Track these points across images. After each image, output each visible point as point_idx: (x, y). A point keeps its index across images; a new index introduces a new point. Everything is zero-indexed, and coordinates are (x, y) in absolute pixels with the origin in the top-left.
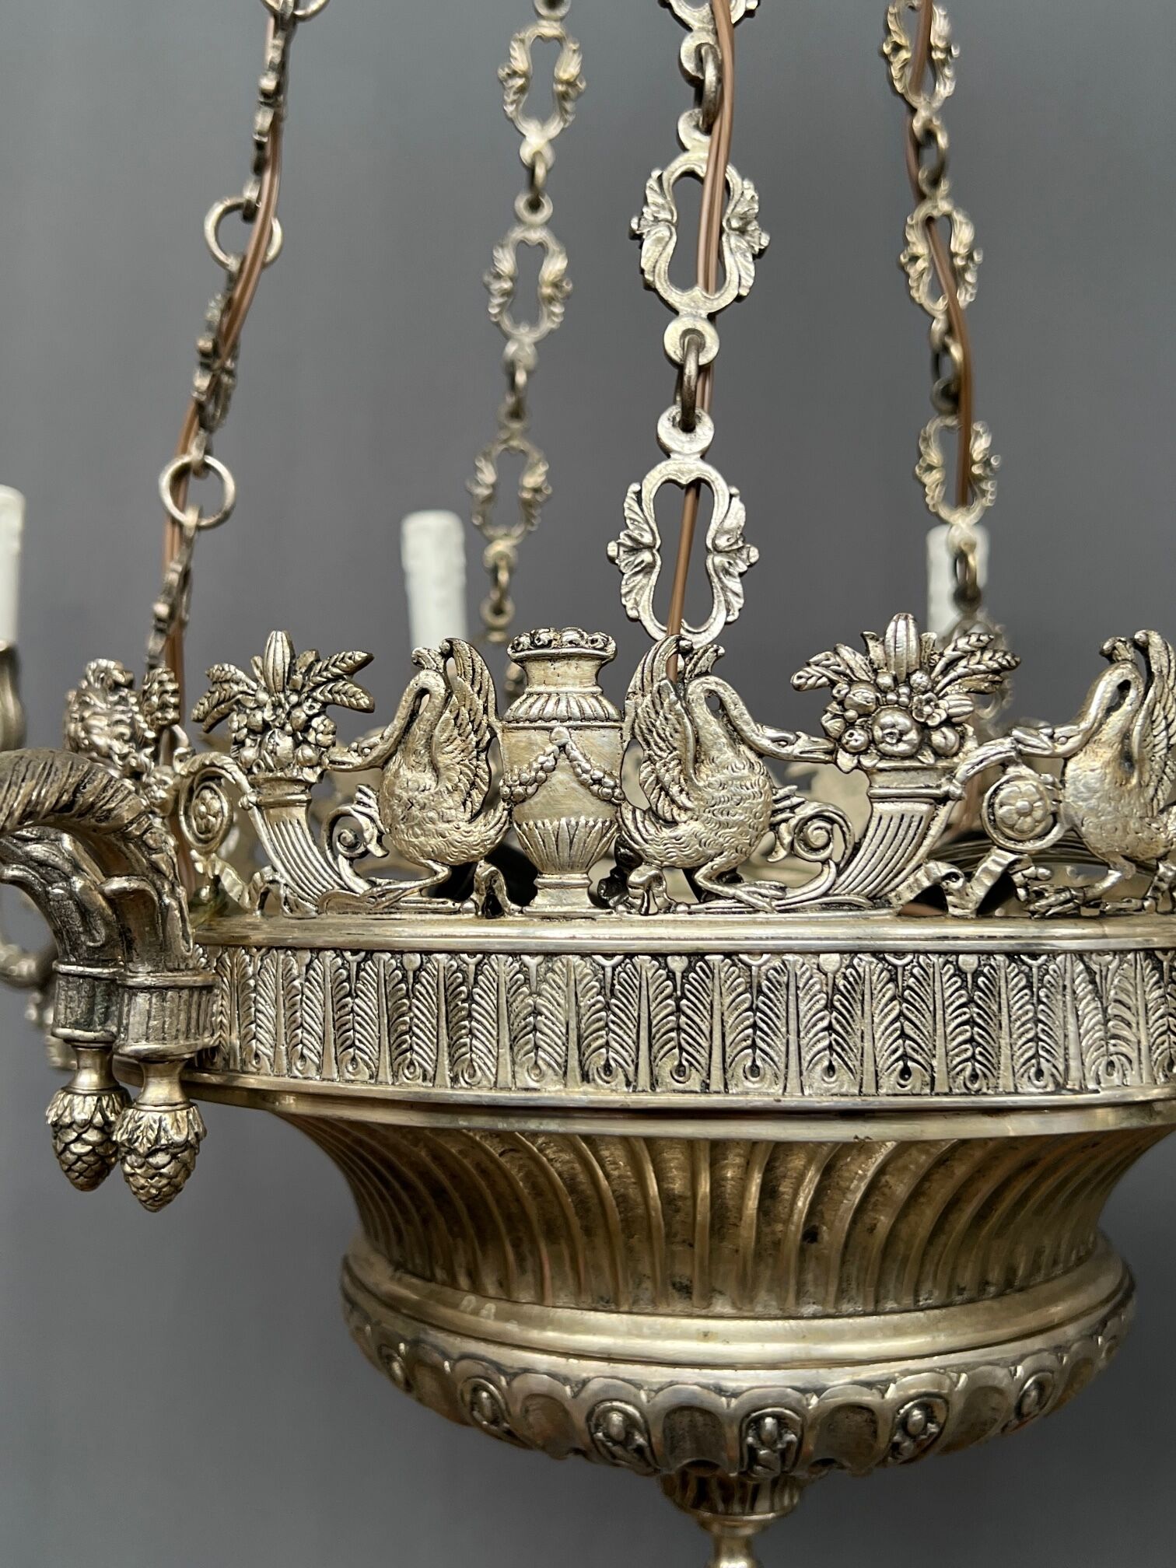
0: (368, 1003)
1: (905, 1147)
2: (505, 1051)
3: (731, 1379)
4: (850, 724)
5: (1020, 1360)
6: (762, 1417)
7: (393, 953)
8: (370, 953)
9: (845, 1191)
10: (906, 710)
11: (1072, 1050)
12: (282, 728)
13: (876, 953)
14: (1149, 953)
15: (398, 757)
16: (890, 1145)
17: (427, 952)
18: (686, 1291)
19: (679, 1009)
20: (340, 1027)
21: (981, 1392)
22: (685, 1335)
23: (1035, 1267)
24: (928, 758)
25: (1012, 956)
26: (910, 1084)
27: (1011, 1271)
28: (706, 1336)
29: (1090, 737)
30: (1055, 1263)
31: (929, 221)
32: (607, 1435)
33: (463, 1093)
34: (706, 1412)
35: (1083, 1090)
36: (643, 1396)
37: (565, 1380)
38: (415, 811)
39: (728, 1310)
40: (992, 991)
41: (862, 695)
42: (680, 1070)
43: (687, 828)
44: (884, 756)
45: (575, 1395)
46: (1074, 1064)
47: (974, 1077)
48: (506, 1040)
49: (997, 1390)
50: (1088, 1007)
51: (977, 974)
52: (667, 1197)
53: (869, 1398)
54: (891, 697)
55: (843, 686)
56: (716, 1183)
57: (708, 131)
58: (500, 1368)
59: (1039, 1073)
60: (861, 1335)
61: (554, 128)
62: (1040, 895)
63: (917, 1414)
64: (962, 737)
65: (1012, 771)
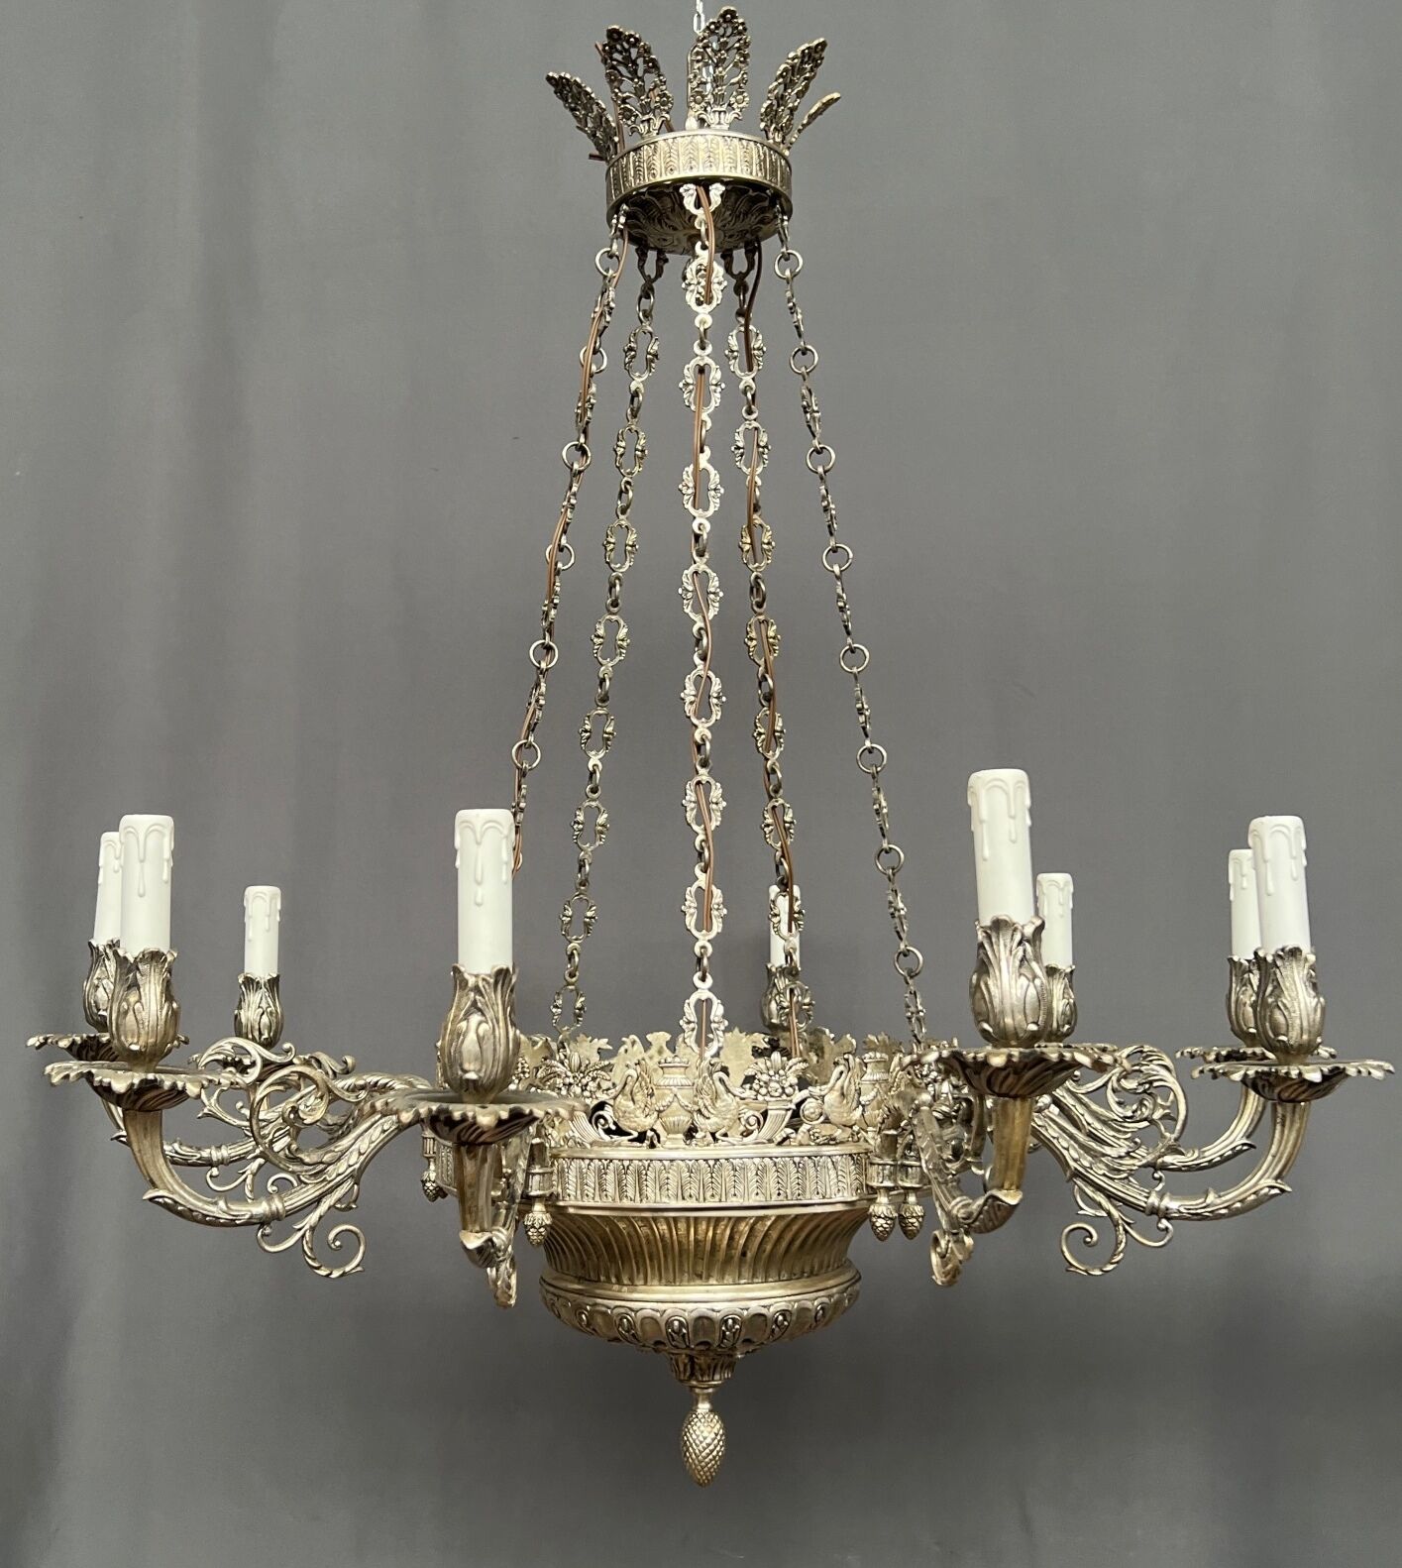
0: (610, 1177)
1: (779, 1218)
2: (658, 1191)
3: (717, 1306)
4: (761, 1087)
5: (816, 1299)
6: (727, 1320)
7: (619, 1160)
8: (611, 1161)
9: (756, 1237)
10: (778, 1082)
11: (828, 1186)
12: (577, 1085)
13: (771, 1158)
14: (850, 1155)
15: (620, 1096)
16: (773, 1218)
17: (631, 1160)
18: (700, 1276)
19: (712, 1177)
20: (600, 1184)
21: (803, 1310)
22: (700, 1292)
23: (821, 1267)
24: (784, 1097)
25: (809, 1157)
26: (781, 1197)
27: (813, 1268)
28: (708, 1292)
29: (831, 1089)
30: (828, 1266)
31: (774, 807)
32: (673, 1331)
33: (644, 1205)
34: (708, 1318)
35: (831, 1198)
36: (686, 1314)
37: (657, 1311)
38: (627, 1114)
39: (715, 1282)
40: (804, 1169)
41: (765, 1078)
42: (713, 1196)
43: (713, 1119)
44: (772, 1096)
45: (661, 1316)
46: (828, 1190)
47: (799, 1195)
48: (658, 1187)
49: (808, 1309)
50: (832, 1172)
51: (800, 1163)
52: (696, 1241)
53: (764, 1311)
54: (773, 1078)
55: (759, 1074)
56: (714, 1234)
57: (706, 872)
58: (631, 1309)
59: (818, 1193)
60: (761, 1290)
61: (601, 754)
62: (818, 1138)
63: (781, 1318)
64: (794, 1090)
65: (808, 1100)
